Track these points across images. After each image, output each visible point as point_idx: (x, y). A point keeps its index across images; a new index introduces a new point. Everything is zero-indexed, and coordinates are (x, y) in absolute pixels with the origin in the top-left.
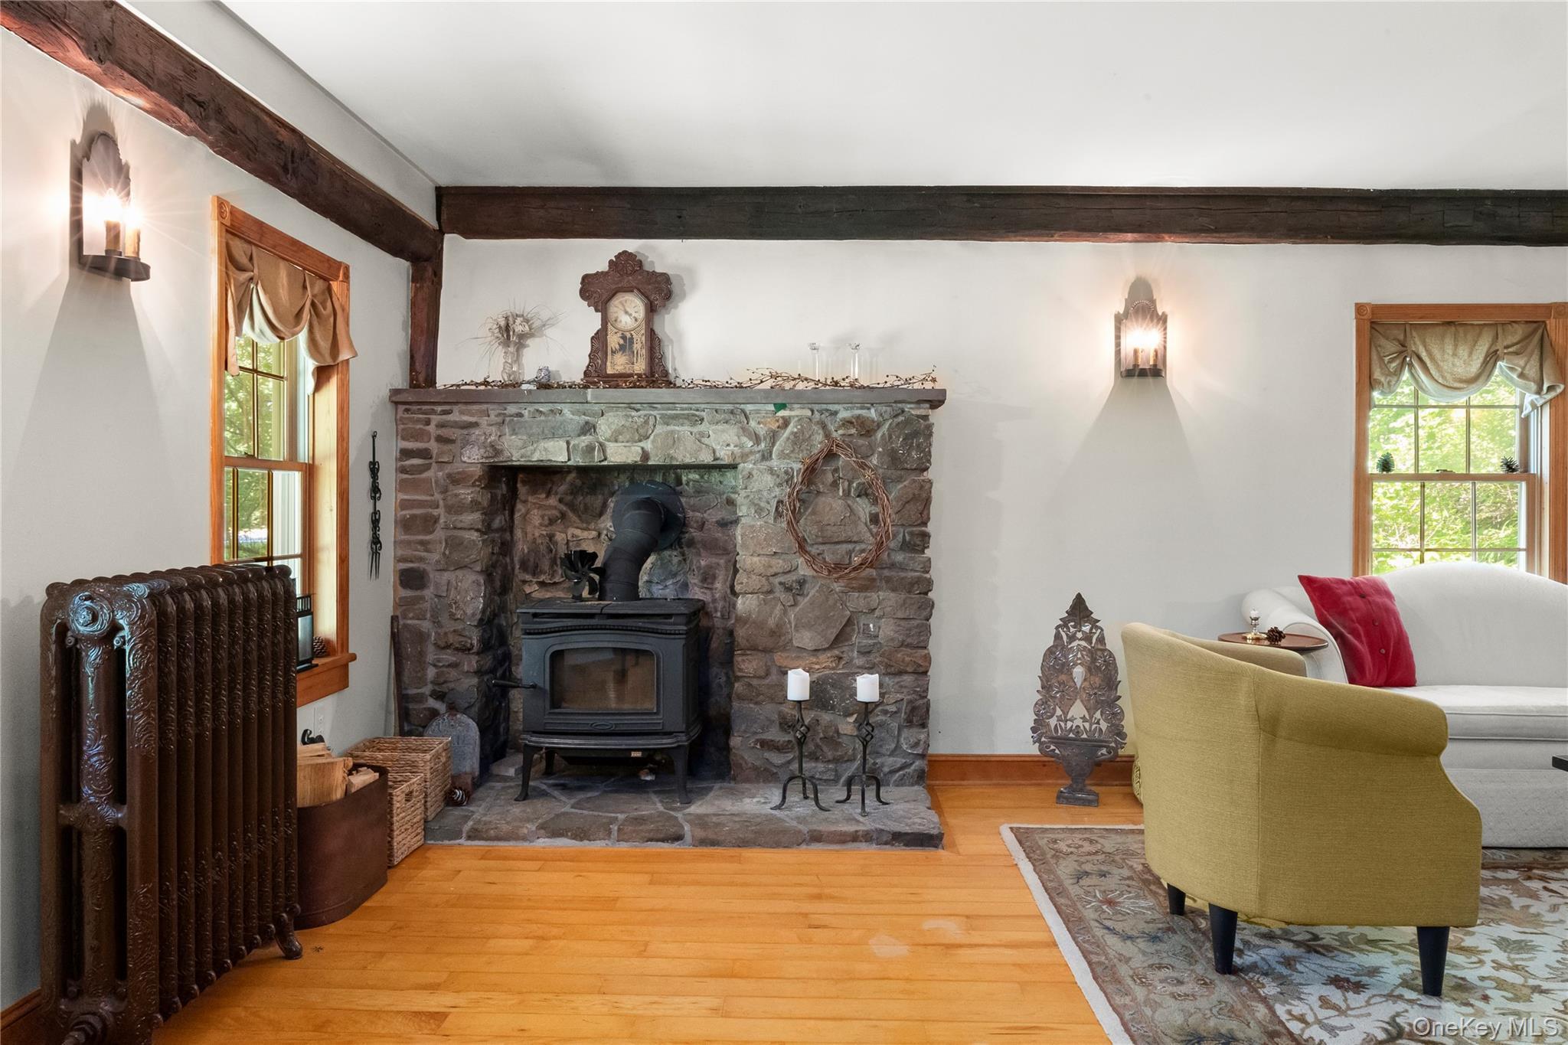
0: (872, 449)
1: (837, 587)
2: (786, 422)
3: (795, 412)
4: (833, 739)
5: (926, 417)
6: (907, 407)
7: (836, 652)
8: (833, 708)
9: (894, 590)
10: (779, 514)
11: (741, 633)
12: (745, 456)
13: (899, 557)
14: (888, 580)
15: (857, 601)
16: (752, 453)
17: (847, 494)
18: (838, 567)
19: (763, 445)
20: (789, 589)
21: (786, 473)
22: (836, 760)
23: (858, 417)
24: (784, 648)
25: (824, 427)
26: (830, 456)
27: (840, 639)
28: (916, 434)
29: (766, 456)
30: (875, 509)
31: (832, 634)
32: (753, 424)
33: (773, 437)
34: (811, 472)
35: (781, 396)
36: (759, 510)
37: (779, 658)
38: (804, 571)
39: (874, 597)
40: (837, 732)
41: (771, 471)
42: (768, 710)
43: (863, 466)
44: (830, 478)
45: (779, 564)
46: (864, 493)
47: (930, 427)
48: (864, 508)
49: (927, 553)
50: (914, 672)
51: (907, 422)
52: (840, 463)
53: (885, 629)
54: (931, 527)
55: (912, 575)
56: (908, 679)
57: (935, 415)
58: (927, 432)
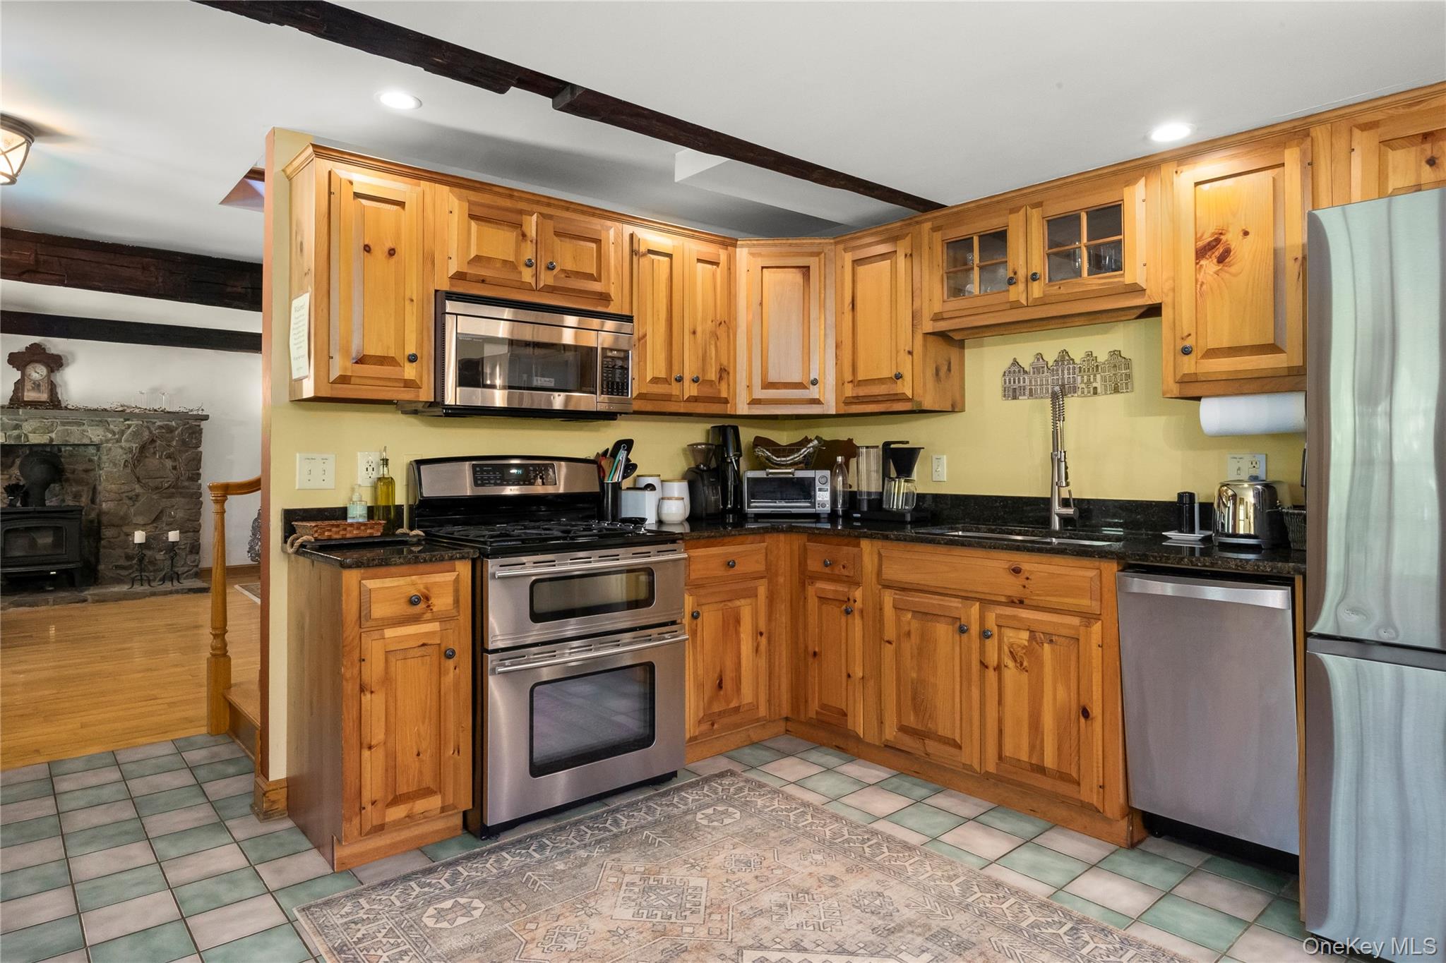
0: (173, 439)
1: (155, 497)
2: (129, 426)
3: (134, 422)
4: (153, 562)
5: (199, 426)
6: (190, 421)
7: (155, 525)
8: (153, 548)
9: (184, 497)
10: (125, 466)
11: (105, 519)
12: (107, 441)
13: (186, 484)
14: (181, 493)
15: (165, 503)
16: (111, 439)
17: (161, 457)
18: (157, 488)
19: (117, 436)
20: (130, 499)
21: (129, 448)
22: (155, 571)
23: (166, 425)
24: (128, 524)
25: (148, 428)
26: (153, 441)
27: (157, 519)
28: (193, 433)
29: (119, 441)
30: (174, 464)
31: (153, 517)
32: (112, 427)
33: (122, 432)
34: (143, 448)
35: (124, 413)
36: (115, 465)
37: (126, 529)
38: (138, 489)
39: (174, 501)
40: (156, 560)
41: (121, 447)
42: (119, 552)
43: (169, 446)
44: (152, 450)
45: (125, 488)
46: (169, 457)
47: (201, 430)
48: (169, 463)
49: (200, 481)
50: (194, 531)
51: (190, 428)
52: (157, 444)
53: (180, 515)
54: (201, 471)
55: (192, 491)
56: (190, 534)
57: (204, 424)
58: (200, 431)
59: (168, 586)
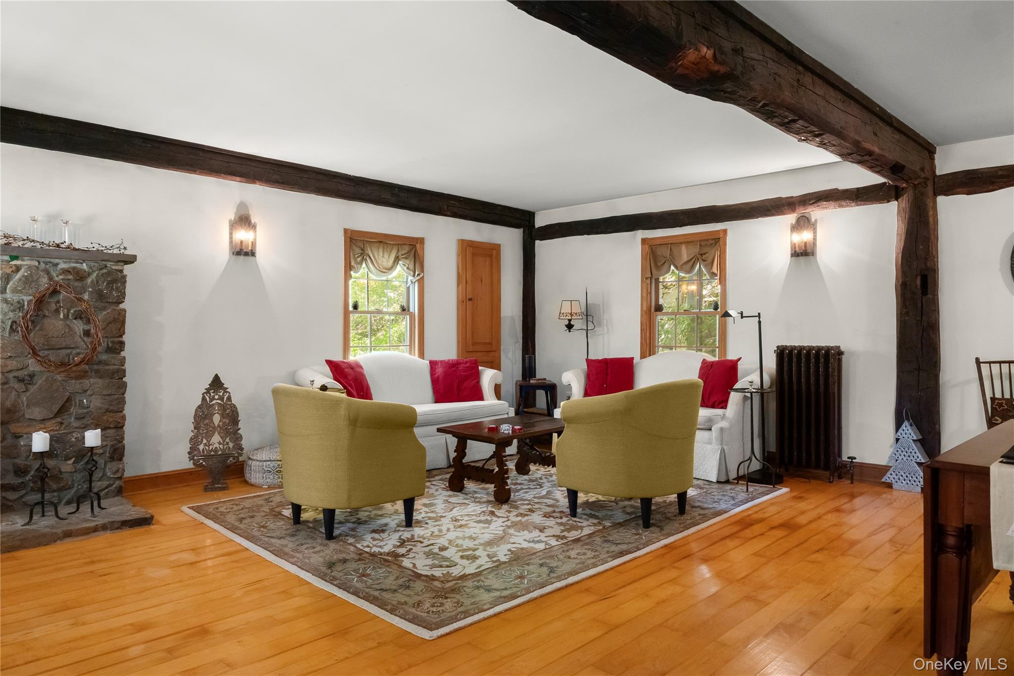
0: (84, 289)
1: (59, 378)
2: (18, 269)
3: (25, 262)
4: (57, 478)
5: (121, 271)
6: (109, 264)
7: (59, 420)
8: (57, 456)
9: (101, 377)
10: (13, 330)
13: (104, 357)
14: (97, 371)
15: (74, 385)
17: (66, 317)
18: (63, 364)
20: (21, 381)
21: (19, 302)
22: (59, 490)
23: (74, 268)
24: (18, 421)
25: (48, 273)
26: (55, 293)
27: (62, 411)
28: (115, 281)
29: (3, 290)
30: (87, 327)
31: (56, 408)
33: (8, 277)
34: (39, 303)
35: (12, 250)
37: (14, 428)
38: (33, 366)
39: (86, 382)
40: (60, 472)
41: (6, 301)
42: (5, 464)
43: (80, 300)
44: (53, 307)
45: (13, 364)
46: (79, 316)
47: (124, 277)
48: (79, 327)
49: (123, 354)
50: (115, 428)
51: (109, 273)
52: (61, 297)
53: (96, 403)
54: (125, 338)
55: (112, 367)
56: (111, 432)
57: (127, 269)
58: (123, 280)
59: (84, 516)
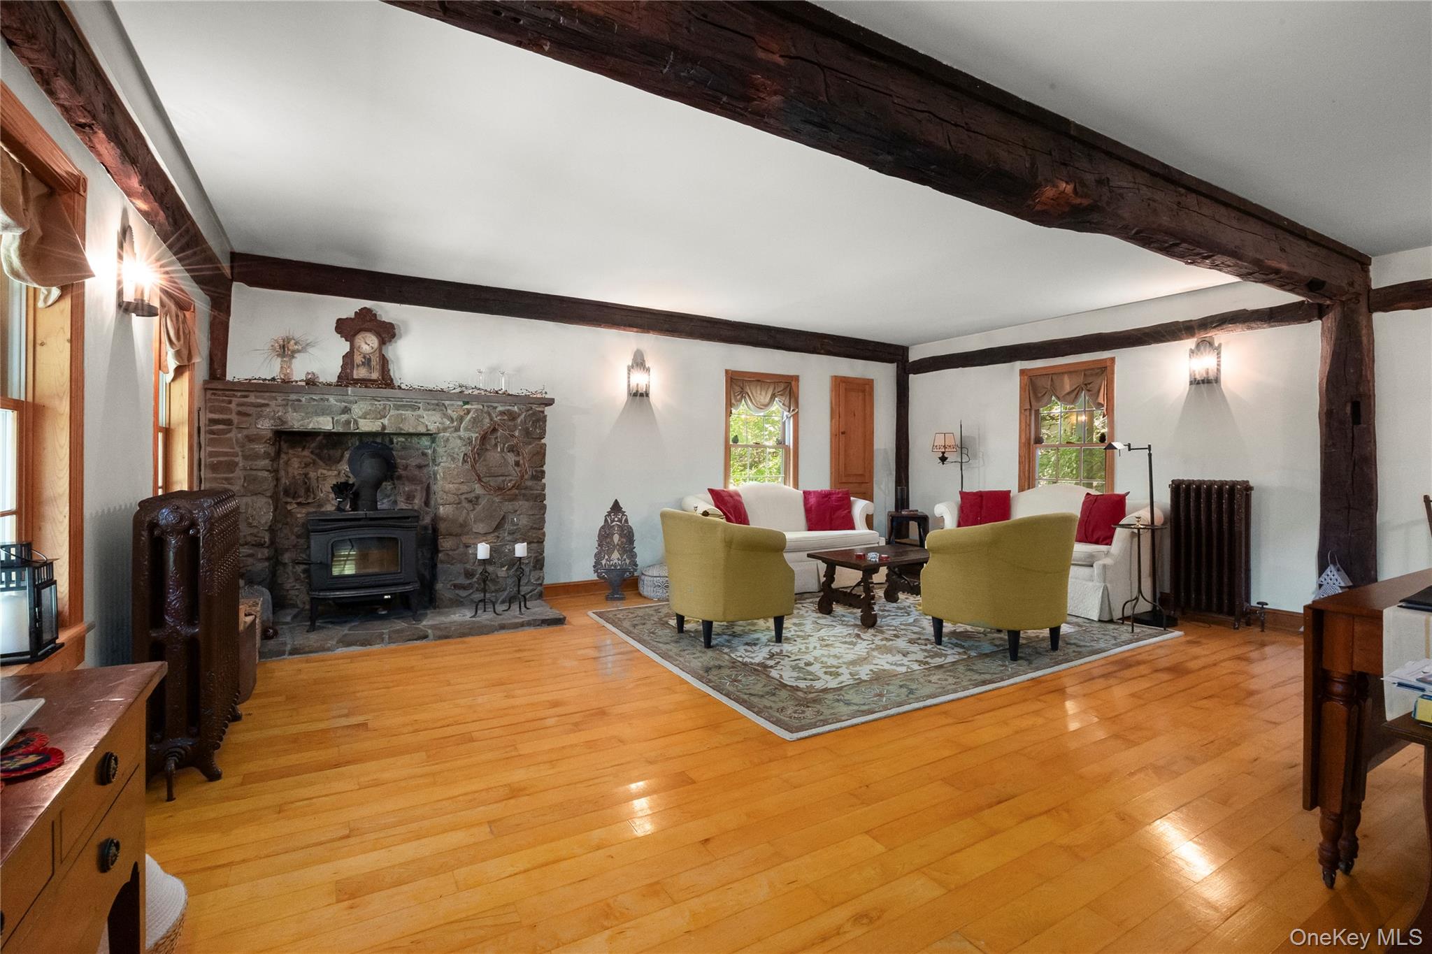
0: (515, 427)
1: (497, 500)
2: (468, 411)
3: (473, 406)
4: (495, 581)
5: (543, 412)
6: (534, 406)
7: (496, 534)
8: (495, 563)
9: (527, 500)
10: (465, 461)
11: (442, 527)
12: (445, 430)
13: (529, 483)
14: (524, 495)
15: (508, 506)
16: (449, 427)
17: (502, 450)
18: (500, 489)
19: (455, 423)
20: (470, 501)
21: (469, 439)
22: (496, 591)
23: (508, 410)
24: (467, 533)
25: (490, 415)
26: (494, 430)
27: (498, 527)
28: (538, 420)
29: (457, 429)
30: (517, 459)
31: (494, 524)
32: (449, 411)
33: (461, 419)
34: (484, 438)
35: (465, 396)
36: (453, 459)
37: (465, 539)
38: (479, 490)
39: (517, 504)
40: (497, 576)
41: (460, 438)
42: (458, 568)
43: (513, 436)
44: (493, 442)
45: (464, 488)
46: (511, 449)
47: (545, 417)
48: (511, 458)
49: (543, 481)
50: (538, 542)
51: (534, 414)
52: (499, 434)
53: (523, 521)
54: (545, 468)
55: (535, 492)
56: (534, 545)
57: (548, 410)
58: (544, 419)
59: (514, 614)
